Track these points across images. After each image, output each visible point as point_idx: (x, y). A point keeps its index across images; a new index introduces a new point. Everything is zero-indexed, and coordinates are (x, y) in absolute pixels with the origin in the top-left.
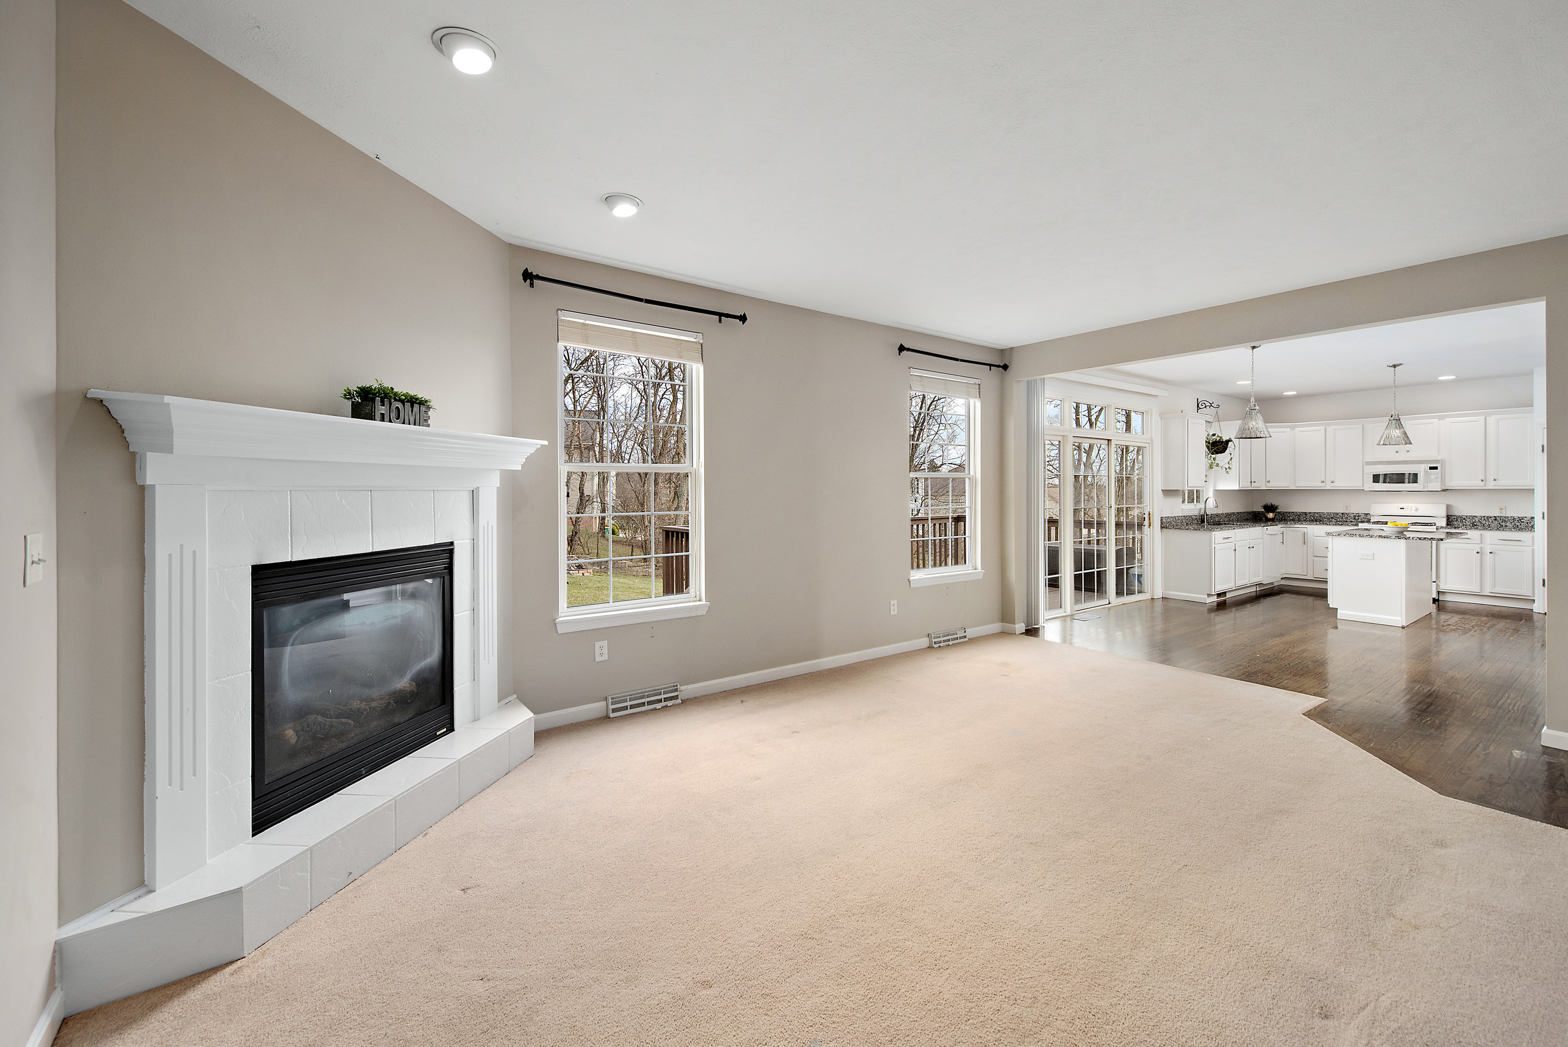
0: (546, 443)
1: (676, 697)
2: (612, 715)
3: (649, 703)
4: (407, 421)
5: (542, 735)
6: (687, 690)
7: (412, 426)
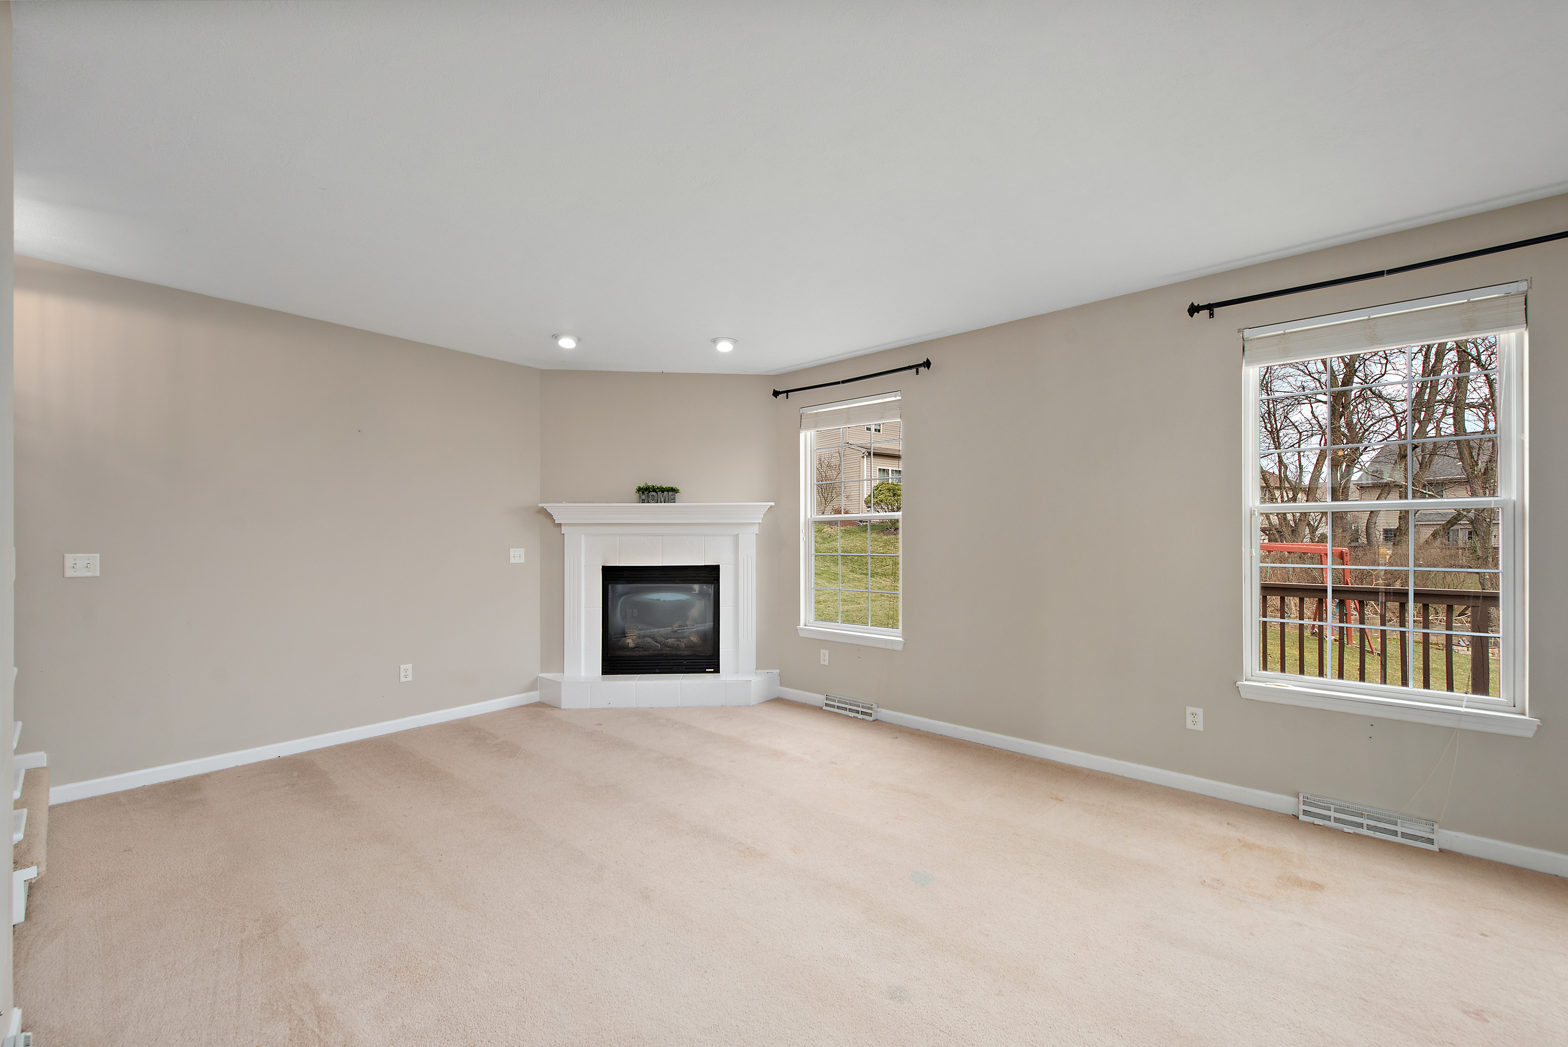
0: (773, 504)
1: (870, 715)
2: (825, 708)
3: (850, 710)
4: (659, 501)
5: (779, 701)
6: (885, 714)
7: (663, 504)
